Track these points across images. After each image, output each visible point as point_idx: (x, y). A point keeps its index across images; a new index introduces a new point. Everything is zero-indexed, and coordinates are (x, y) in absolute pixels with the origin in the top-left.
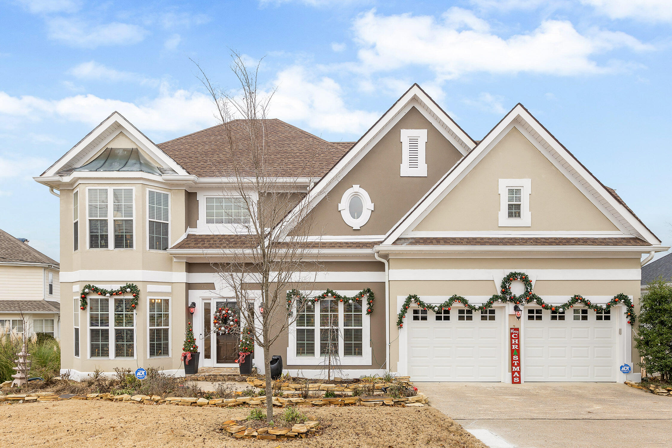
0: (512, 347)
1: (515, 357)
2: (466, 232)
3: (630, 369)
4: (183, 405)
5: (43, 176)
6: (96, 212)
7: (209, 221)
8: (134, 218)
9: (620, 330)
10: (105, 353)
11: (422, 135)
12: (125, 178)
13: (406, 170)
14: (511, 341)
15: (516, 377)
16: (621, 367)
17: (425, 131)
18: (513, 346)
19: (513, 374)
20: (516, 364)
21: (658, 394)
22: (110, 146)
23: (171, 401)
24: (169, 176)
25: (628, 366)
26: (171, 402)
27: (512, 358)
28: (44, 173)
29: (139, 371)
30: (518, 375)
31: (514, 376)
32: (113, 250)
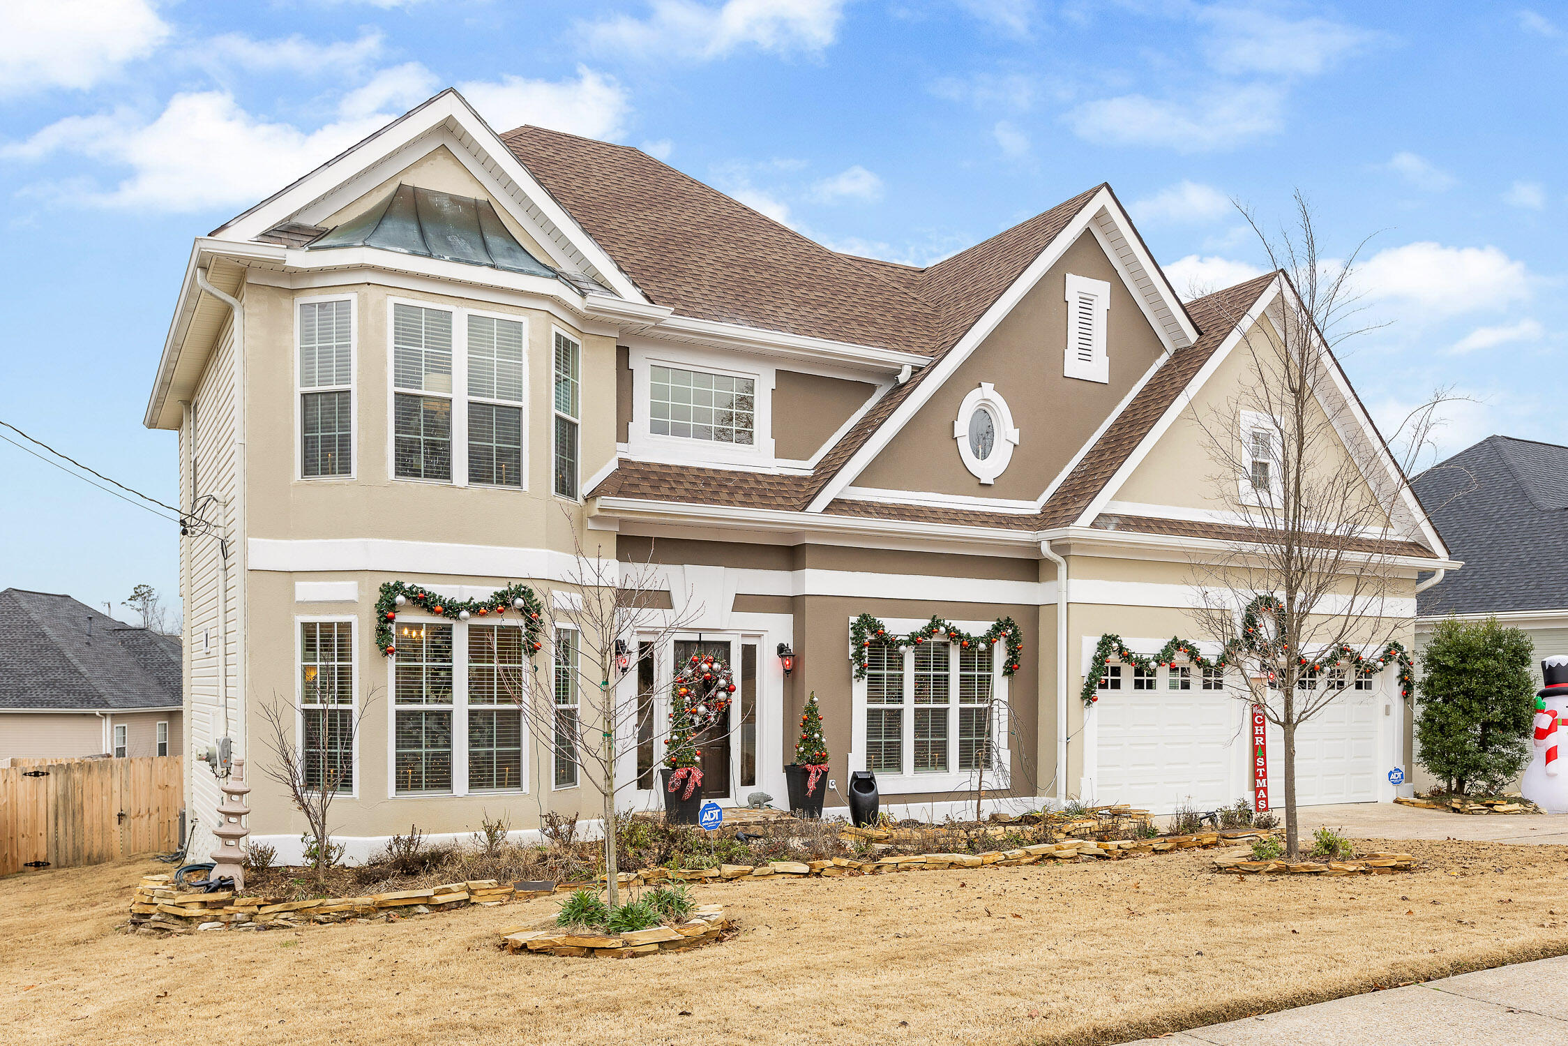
0: (1254, 741)
1: (1260, 762)
2: (1189, 509)
3: (1402, 775)
4: (935, 869)
5: (219, 236)
6: (418, 373)
7: (658, 428)
8: (525, 404)
9: (1387, 707)
10: (441, 778)
11: (1101, 290)
12: (508, 289)
13: (1074, 367)
14: (1254, 730)
15: (1262, 799)
16: (1390, 774)
17: (1106, 286)
18: (1257, 738)
19: (1257, 794)
20: (1261, 775)
21: (1471, 812)
22: (410, 180)
23: (897, 864)
24: (598, 299)
25: (1400, 771)
26: (899, 866)
27: (1255, 762)
28: (223, 227)
29: (707, 811)
30: (1264, 796)
31: (1259, 797)
32: (466, 488)
